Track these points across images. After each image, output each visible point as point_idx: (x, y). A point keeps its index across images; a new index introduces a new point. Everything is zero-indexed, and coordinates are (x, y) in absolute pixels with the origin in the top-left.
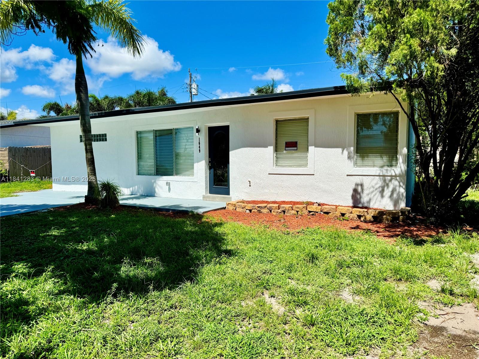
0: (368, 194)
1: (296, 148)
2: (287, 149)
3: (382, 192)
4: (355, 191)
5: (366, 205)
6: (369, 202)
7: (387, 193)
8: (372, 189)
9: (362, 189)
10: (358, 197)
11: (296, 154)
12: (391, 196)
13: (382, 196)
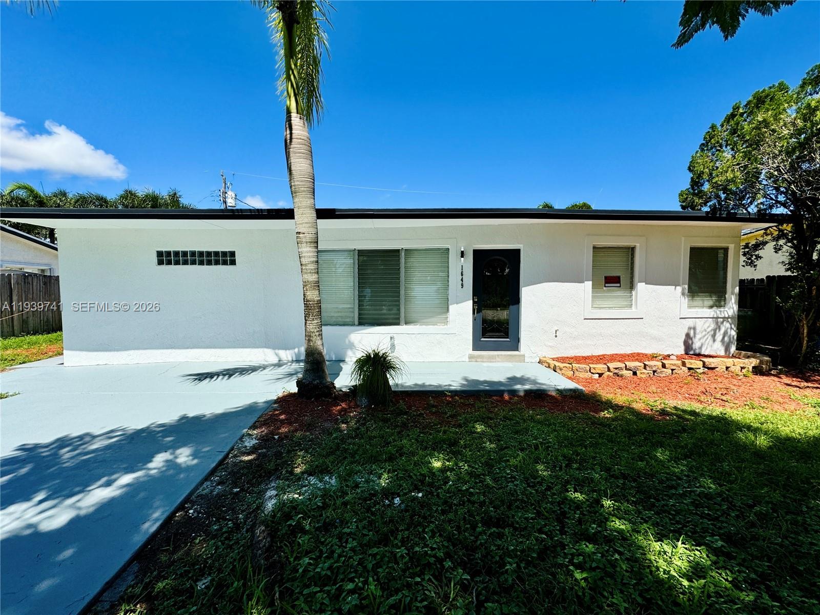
0: (700, 339)
1: (618, 285)
2: (607, 285)
3: (714, 336)
4: (688, 335)
5: (697, 352)
6: (701, 348)
7: (719, 337)
8: (704, 333)
9: (695, 333)
10: (690, 342)
11: (619, 293)
12: (723, 340)
13: (714, 341)
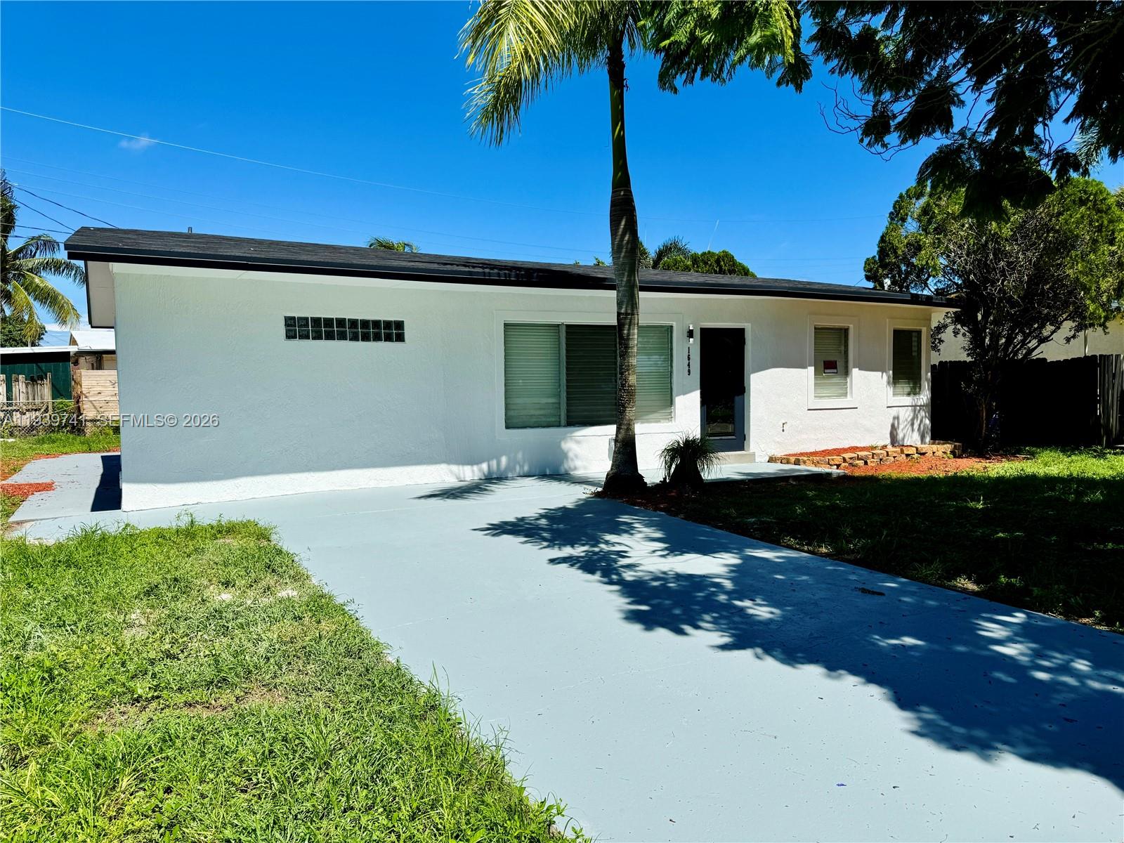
0: (902, 430)
1: (835, 371)
2: (826, 371)
3: (912, 425)
4: (893, 426)
5: (901, 443)
6: (903, 439)
7: (916, 426)
8: (906, 423)
9: (898, 423)
10: (895, 433)
11: (836, 380)
12: (919, 429)
13: (913, 430)
